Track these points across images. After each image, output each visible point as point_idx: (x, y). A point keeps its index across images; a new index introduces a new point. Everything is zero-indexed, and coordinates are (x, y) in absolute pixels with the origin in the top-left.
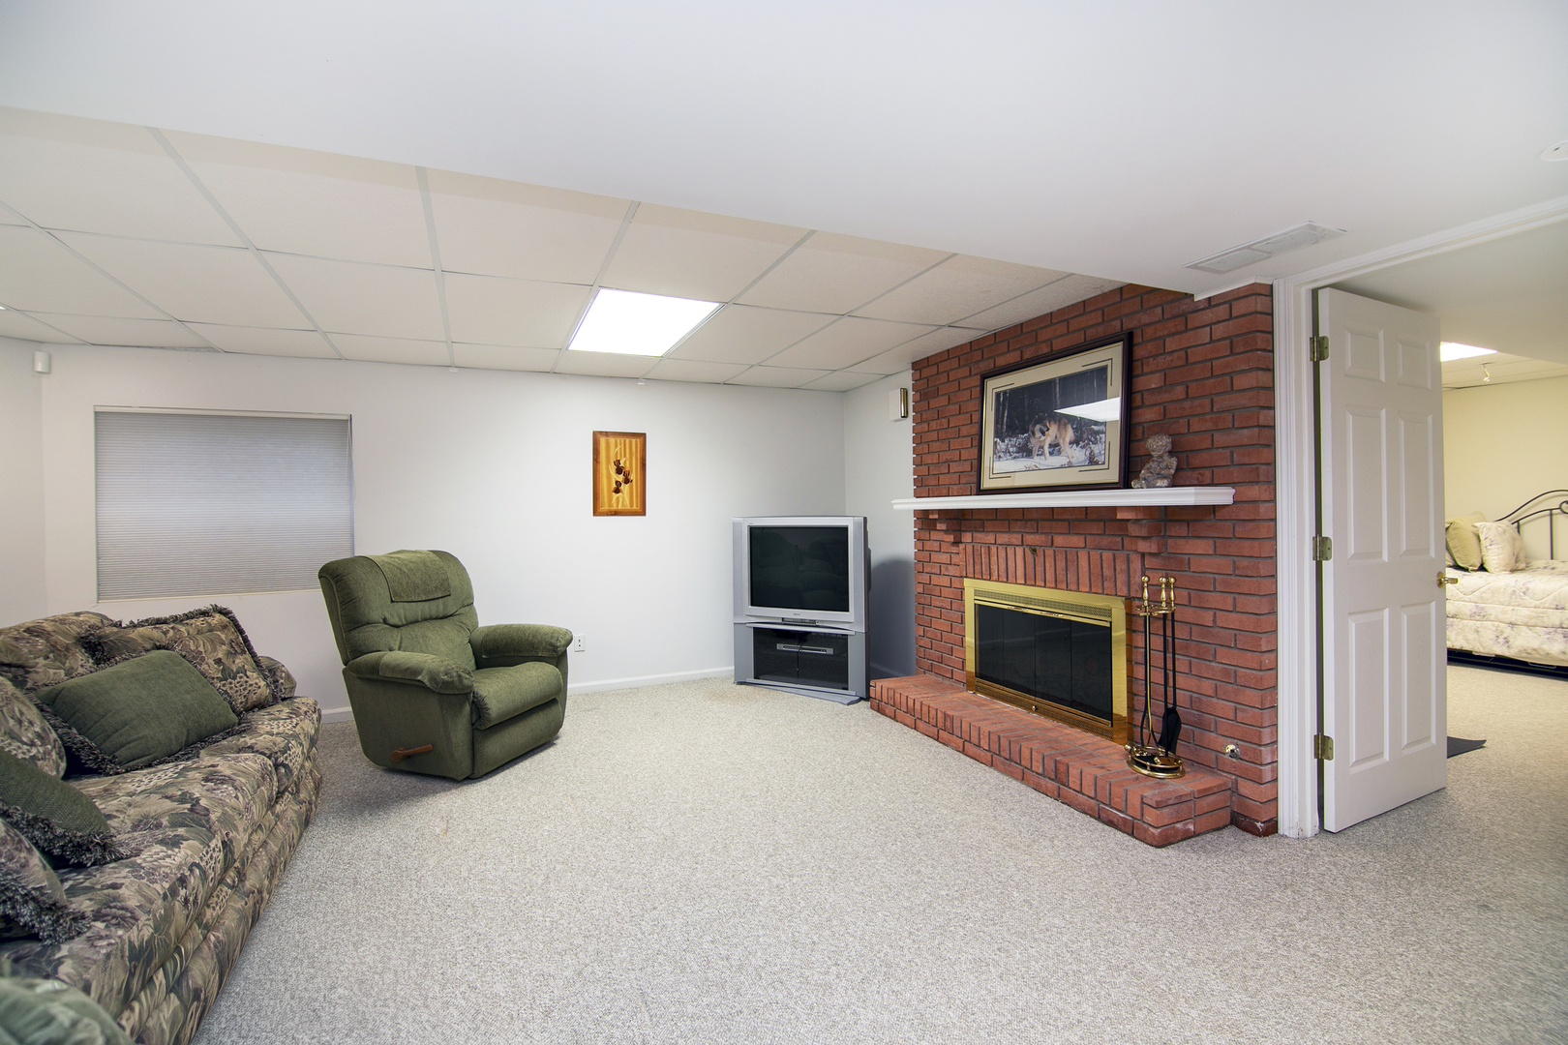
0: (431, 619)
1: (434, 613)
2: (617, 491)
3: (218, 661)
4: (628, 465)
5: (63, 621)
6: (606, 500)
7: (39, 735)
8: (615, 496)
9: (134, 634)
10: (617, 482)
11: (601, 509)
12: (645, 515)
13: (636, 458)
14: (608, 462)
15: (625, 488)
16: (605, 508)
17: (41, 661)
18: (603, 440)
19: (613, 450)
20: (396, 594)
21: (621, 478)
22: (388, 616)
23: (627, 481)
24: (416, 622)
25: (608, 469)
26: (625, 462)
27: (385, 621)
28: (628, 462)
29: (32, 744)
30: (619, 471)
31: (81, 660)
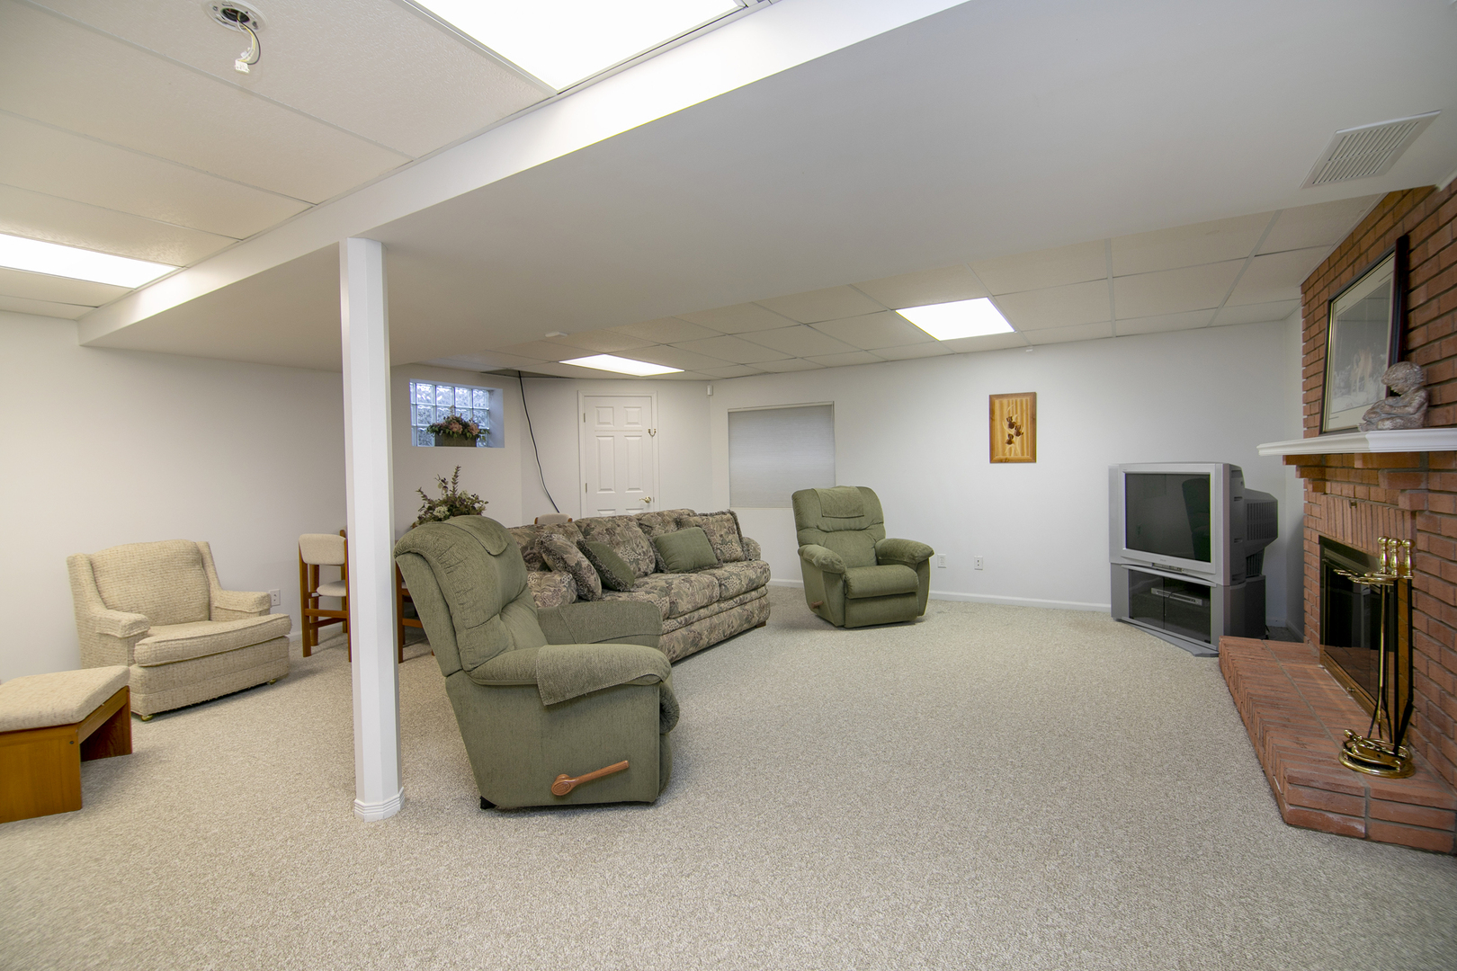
0: (851, 530)
1: (852, 526)
2: (1010, 442)
3: (721, 536)
4: (1019, 420)
5: (672, 511)
6: (1000, 450)
7: (644, 552)
8: (1008, 446)
9: (691, 519)
10: (1009, 435)
11: (996, 458)
12: (1035, 461)
13: (1027, 414)
14: (1002, 419)
15: (1016, 440)
16: (1000, 456)
17: (658, 526)
18: (997, 402)
19: (1006, 409)
20: (826, 512)
21: (1013, 431)
22: (819, 524)
23: (1018, 434)
24: (841, 530)
25: (1001, 424)
26: (1017, 418)
27: (818, 527)
28: (1019, 418)
29: (640, 554)
30: (1011, 426)
31: (673, 526)
